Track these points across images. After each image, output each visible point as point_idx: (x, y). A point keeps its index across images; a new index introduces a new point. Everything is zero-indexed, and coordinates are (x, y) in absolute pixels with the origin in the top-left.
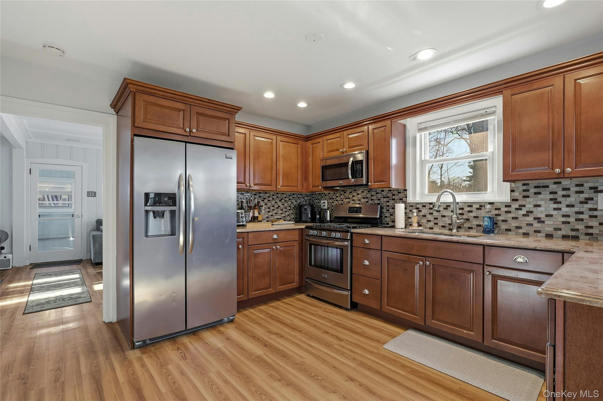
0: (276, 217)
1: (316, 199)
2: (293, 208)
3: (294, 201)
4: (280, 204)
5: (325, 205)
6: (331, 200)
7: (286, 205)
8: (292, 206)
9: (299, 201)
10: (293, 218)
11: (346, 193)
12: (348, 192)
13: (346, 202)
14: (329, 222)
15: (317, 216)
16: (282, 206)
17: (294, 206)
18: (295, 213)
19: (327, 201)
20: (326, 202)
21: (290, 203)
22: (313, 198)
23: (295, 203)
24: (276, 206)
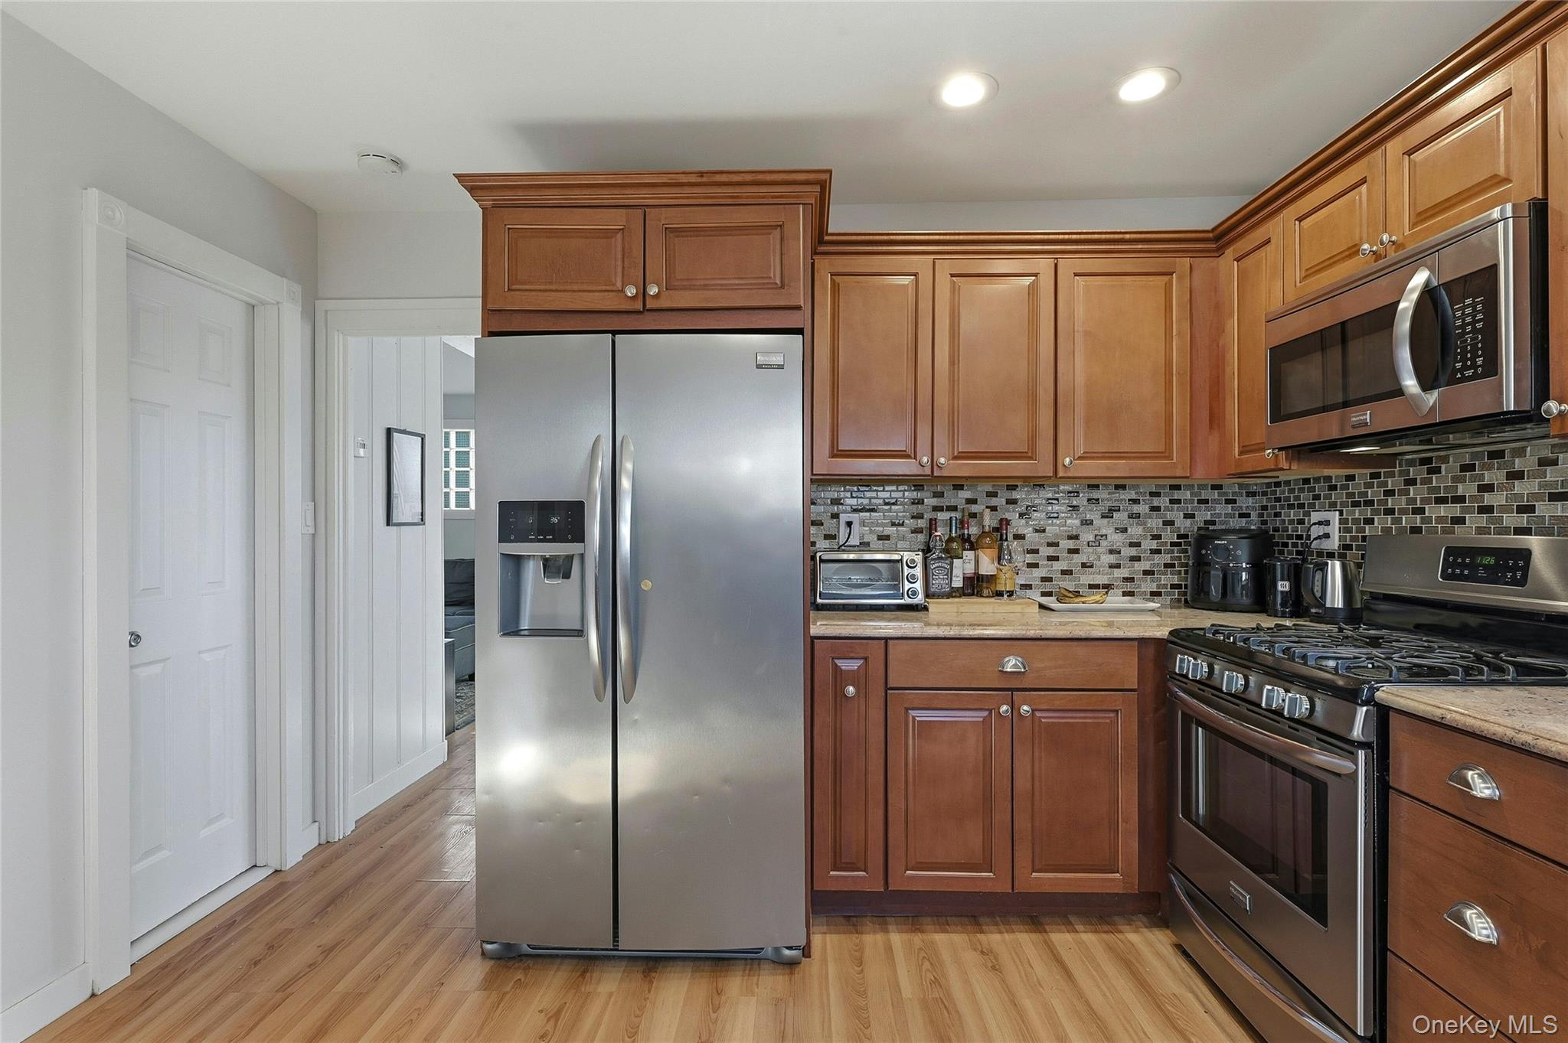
0: (1087, 579)
1: (1291, 506)
2: (1173, 544)
3: (1177, 516)
4: (1105, 527)
5: (1327, 536)
6: (1357, 510)
7: (1136, 531)
8: (1169, 536)
9: (1203, 515)
10: (1173, 586)
11: (1438, 471)
12: (1449, 469)
13: (1440, 519)
14: (1341, 615)
15: (1280, 583)
16: (1117, 539)
17: (1179, 537)
18: (1182, 565)
19: (1341, 514)
20: (1335, 517)
21: (1155, 523)
22: (1278, 500)
23: (1183, 525)
24: (1087, 536)
